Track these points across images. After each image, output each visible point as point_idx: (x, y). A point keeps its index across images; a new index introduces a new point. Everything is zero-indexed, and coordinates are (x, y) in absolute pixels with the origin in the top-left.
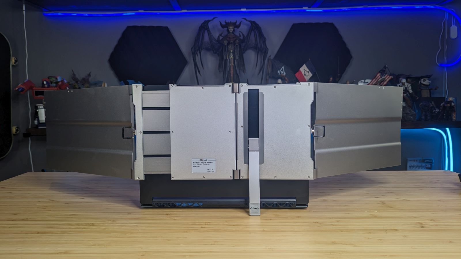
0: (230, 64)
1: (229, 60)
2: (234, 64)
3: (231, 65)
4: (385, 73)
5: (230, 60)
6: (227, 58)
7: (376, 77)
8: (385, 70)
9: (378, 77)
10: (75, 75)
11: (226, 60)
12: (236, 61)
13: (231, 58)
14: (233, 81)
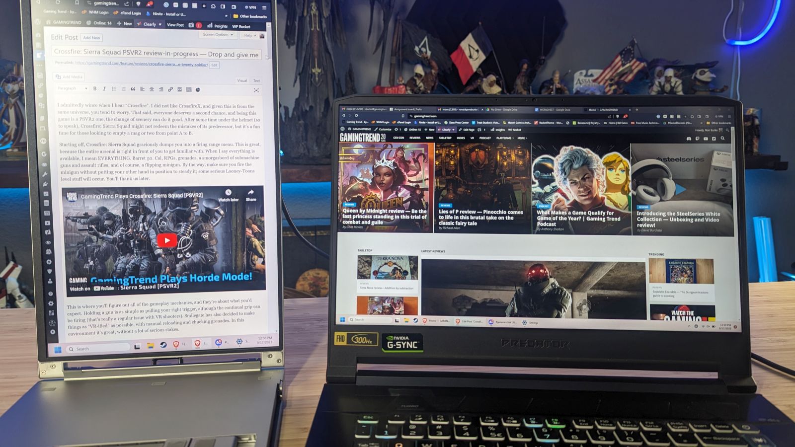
0: (311, 27)
1: (308, 19)
2: (321, 27)
3: (313, 29)
4: (632, 55)
5: (310, 17)
6: (305, 14)
8: (632, 49)
11: (302, 18)
12: (323, 20)
13: (312, 13)
14: (319, 67)
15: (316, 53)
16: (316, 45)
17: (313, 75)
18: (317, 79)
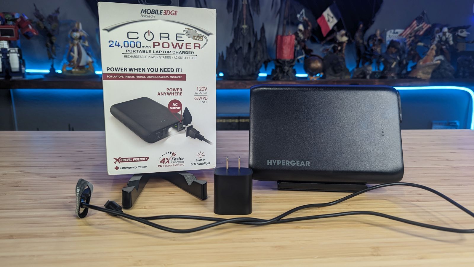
0: (242, 1)
3: (244, 3)
4: (423, 20)
7: (411, 26)
8: (423, 16)
9: (414, 25)
10: (38, 11)
14: (246, 24)
15: (245, 17)
16: (245, 12)
17: (242, 29)
18: (245, 31)
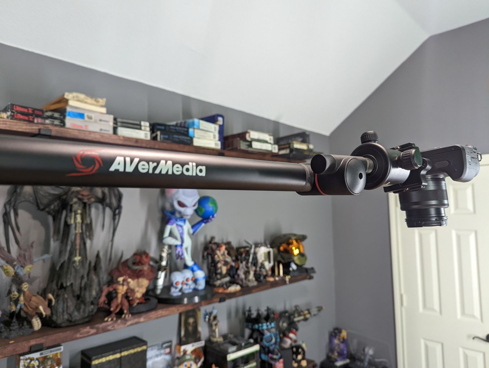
3: (77, 232)
5: (76, 224)
6: (73, 222)
11: (70, 225)
12: (84, 225)
13: (77, 221)
14: (80, 255)
15: (78, 247)
16: (78, 242)
17: (74, 262)
18: (78, 264)
